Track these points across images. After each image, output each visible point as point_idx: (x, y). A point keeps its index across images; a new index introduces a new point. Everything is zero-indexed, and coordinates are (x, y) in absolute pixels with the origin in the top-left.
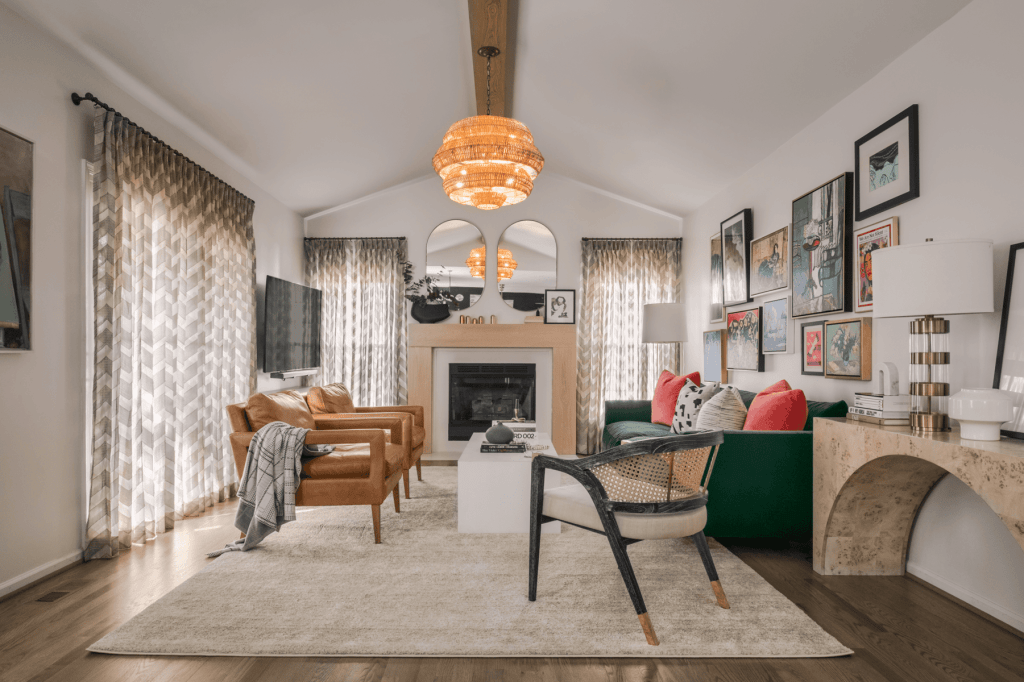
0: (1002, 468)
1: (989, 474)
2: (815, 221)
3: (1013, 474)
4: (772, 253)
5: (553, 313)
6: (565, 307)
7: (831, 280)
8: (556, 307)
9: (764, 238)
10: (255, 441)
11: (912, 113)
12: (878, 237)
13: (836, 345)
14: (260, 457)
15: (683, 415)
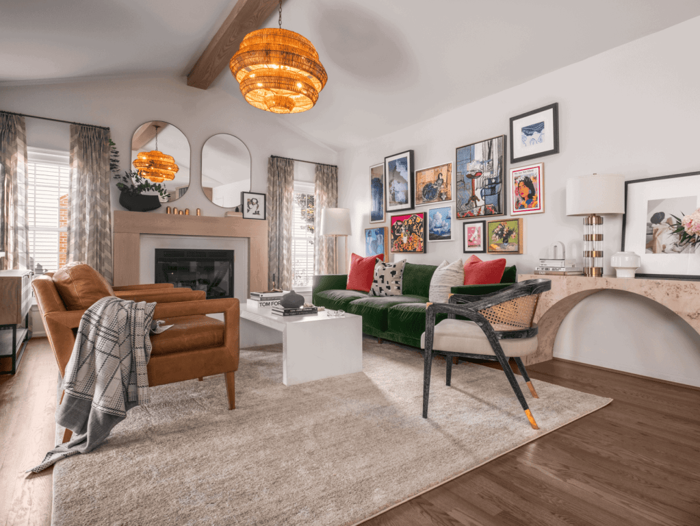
0: (678, 288)
1: (668, 292)
2: (477, 161)
3: (686, 290)
4: (436, 178)
5: (248, 211)
6: (258, 207)
7: (492, 196)
8: (251, 206)
9: (428, 169)
10: (88, 321)
11: (555, 107)
12: (530, 173)
13: (497, 234)
14: (99, 339)
15: (383, 282)
